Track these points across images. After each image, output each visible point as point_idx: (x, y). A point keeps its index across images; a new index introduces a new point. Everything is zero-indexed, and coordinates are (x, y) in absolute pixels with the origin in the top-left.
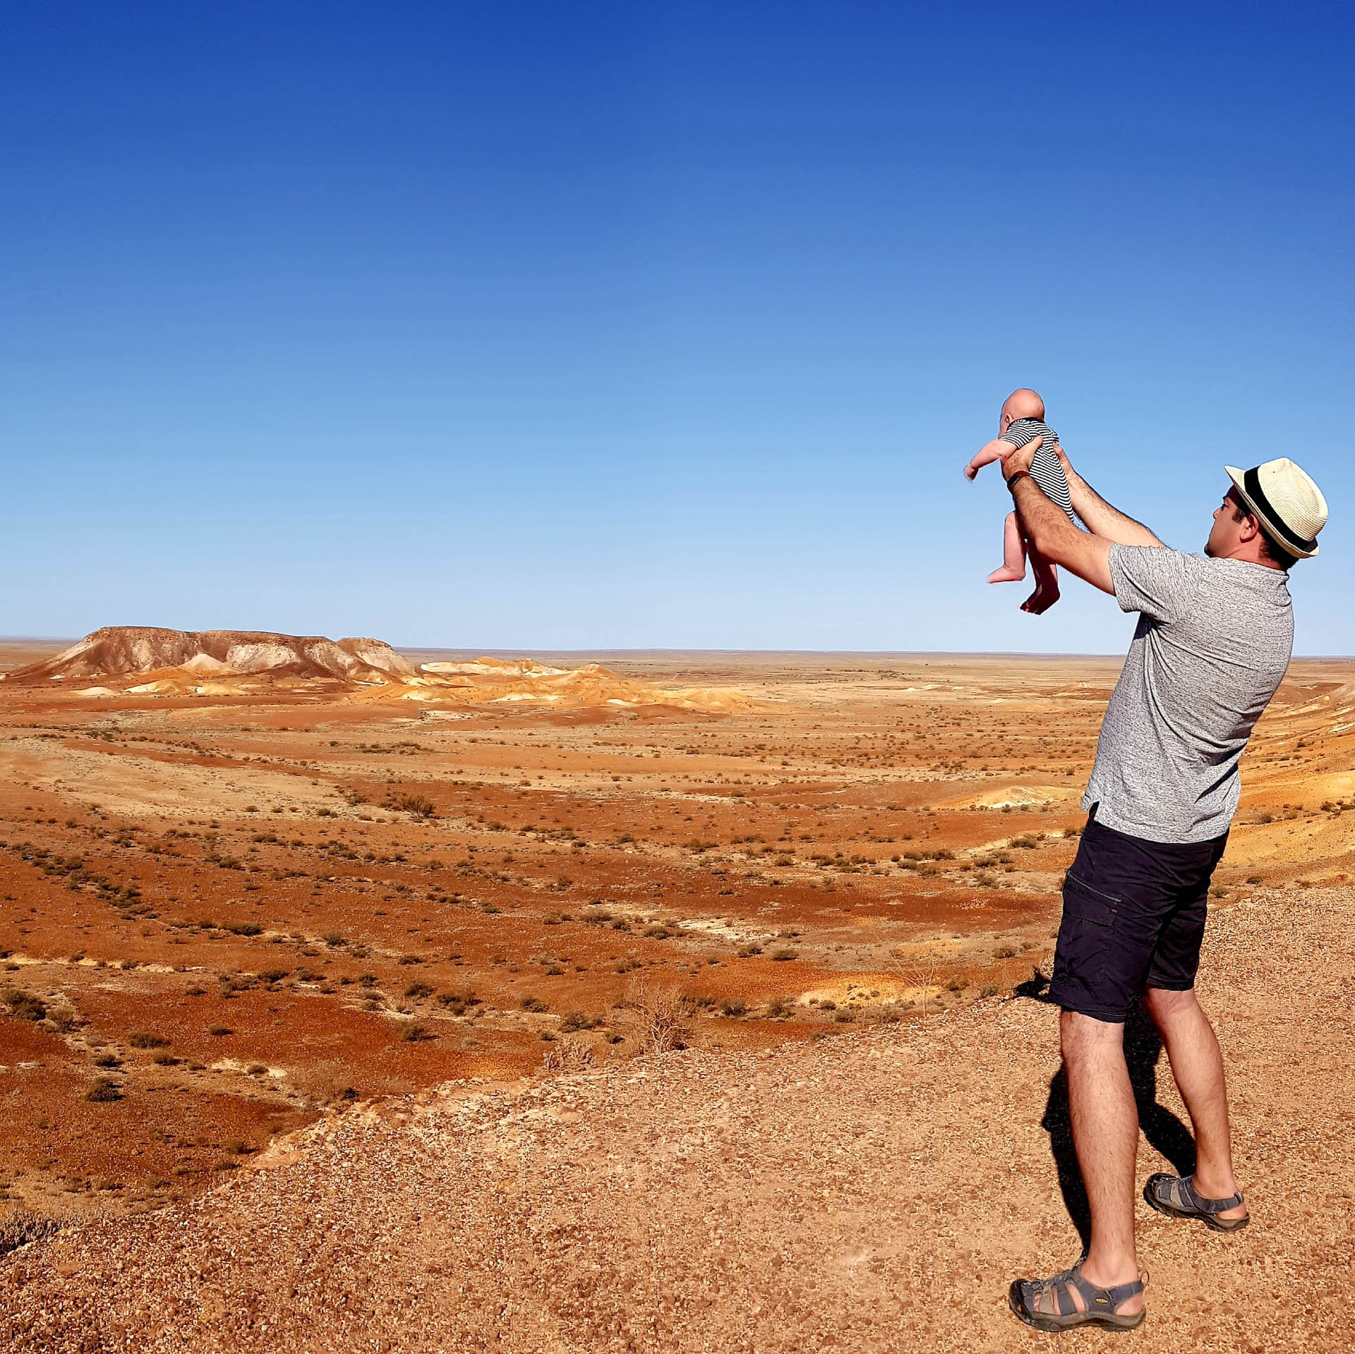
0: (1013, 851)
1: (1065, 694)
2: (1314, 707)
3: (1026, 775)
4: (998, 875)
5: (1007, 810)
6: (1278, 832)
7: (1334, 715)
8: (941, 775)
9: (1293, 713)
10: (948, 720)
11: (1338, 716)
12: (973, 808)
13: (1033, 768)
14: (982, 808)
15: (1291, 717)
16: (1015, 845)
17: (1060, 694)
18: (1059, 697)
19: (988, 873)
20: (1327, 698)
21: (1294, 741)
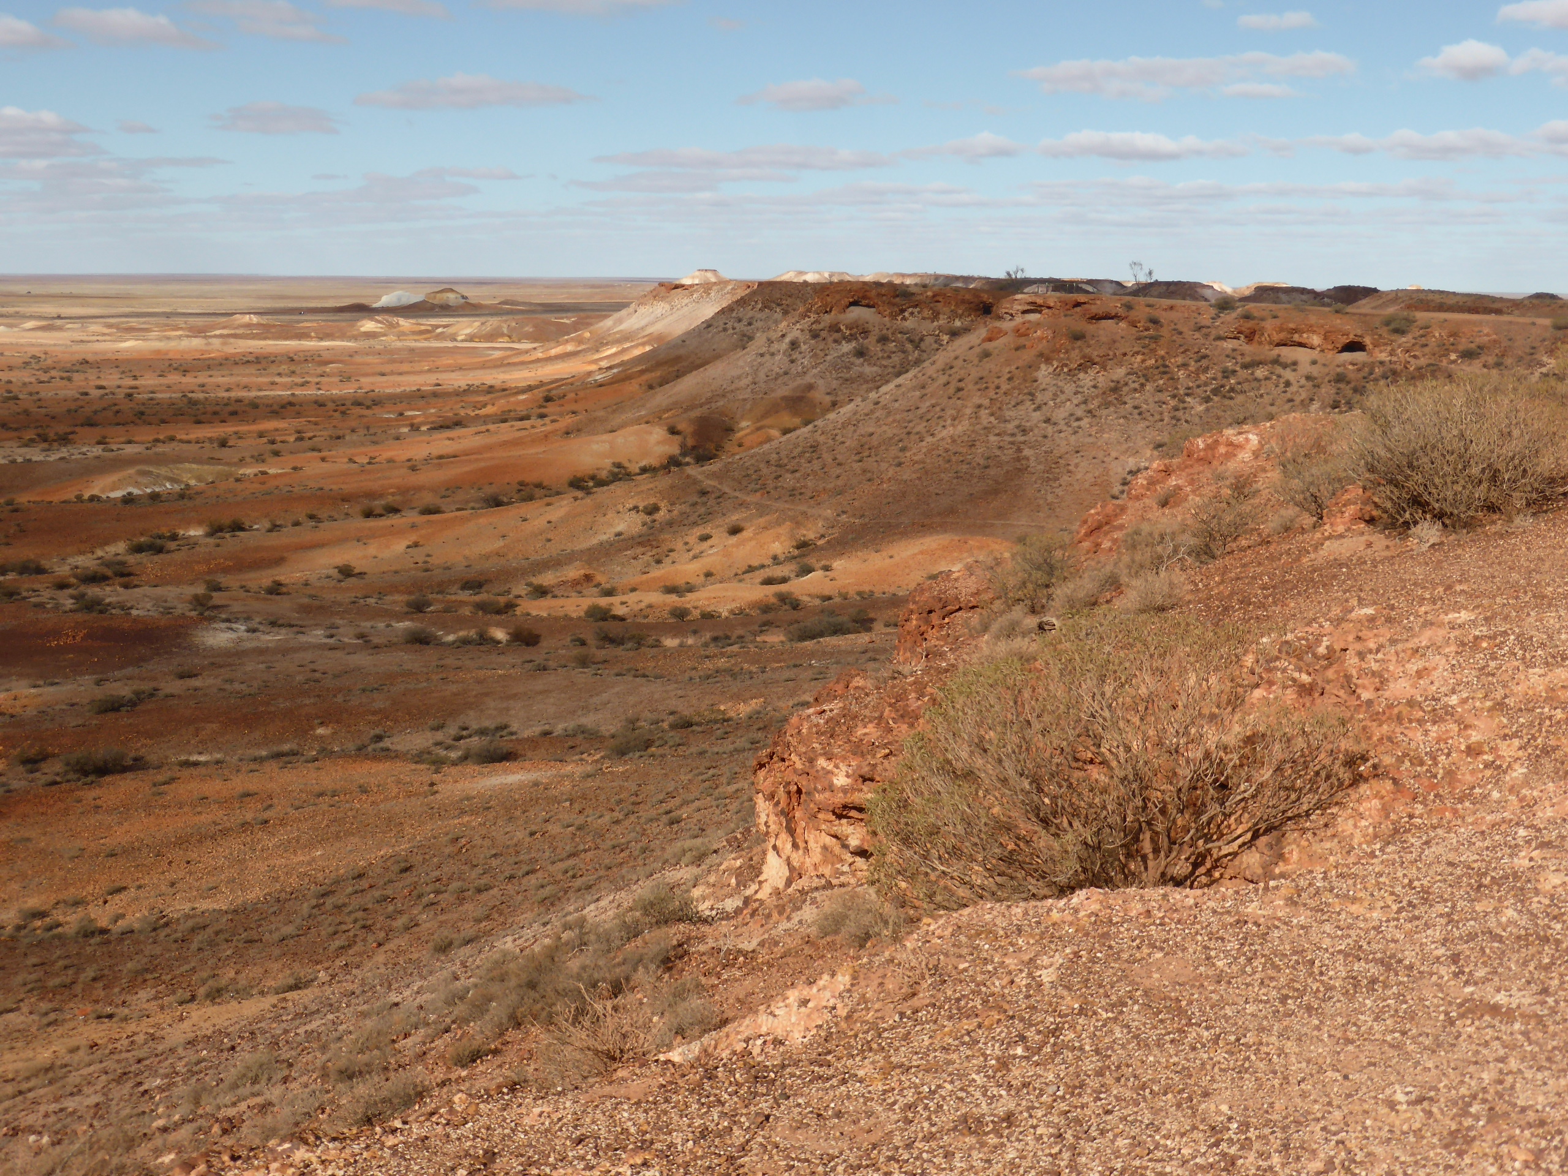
0: (132, 559)
1: (225, 332)
2: (570, 348)
3: (160, 449)
4: (110, 593)
5: (128, 500)
6: (506, 518)
7: (596, 356)
8: (36, 454)
9: (540, 355)
10: (53, 373)
11: (601, 359)
12: (79, 498)
13: (172, 439)
14: (93, 498)
15: (538, 360)
16: (138, 549)
17: (218, 332)
18: (215, 336)
19: (93, 591)
20: (587, 335)
21: (539, 394)
